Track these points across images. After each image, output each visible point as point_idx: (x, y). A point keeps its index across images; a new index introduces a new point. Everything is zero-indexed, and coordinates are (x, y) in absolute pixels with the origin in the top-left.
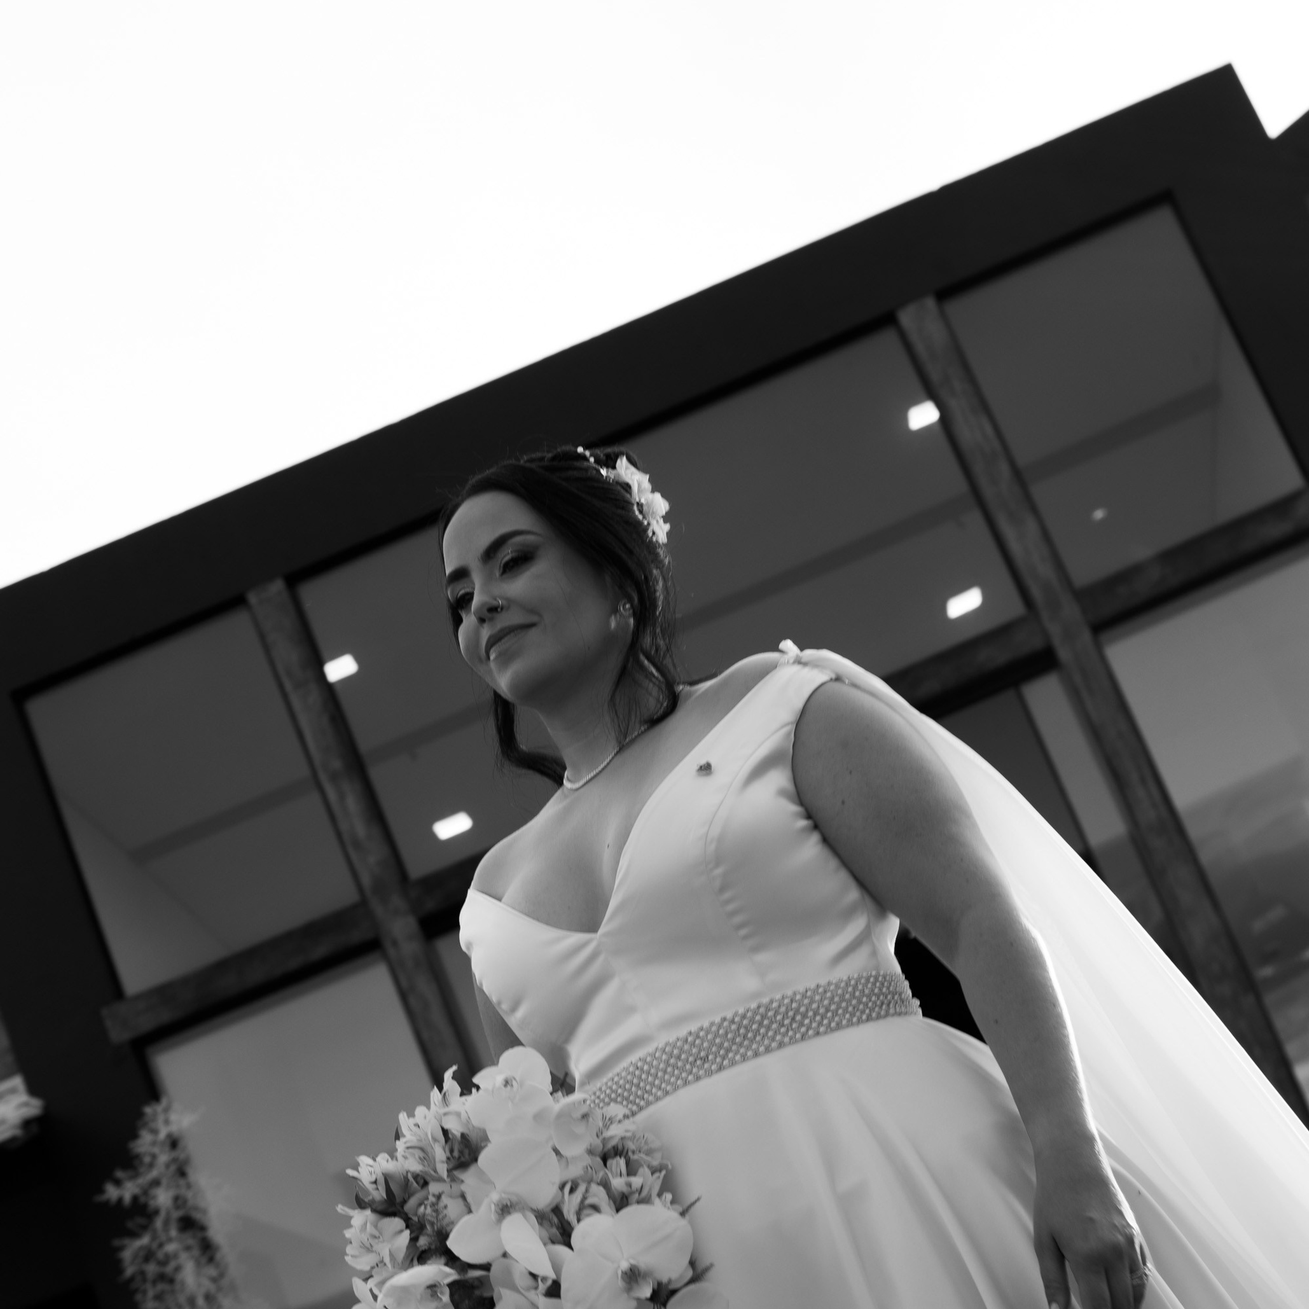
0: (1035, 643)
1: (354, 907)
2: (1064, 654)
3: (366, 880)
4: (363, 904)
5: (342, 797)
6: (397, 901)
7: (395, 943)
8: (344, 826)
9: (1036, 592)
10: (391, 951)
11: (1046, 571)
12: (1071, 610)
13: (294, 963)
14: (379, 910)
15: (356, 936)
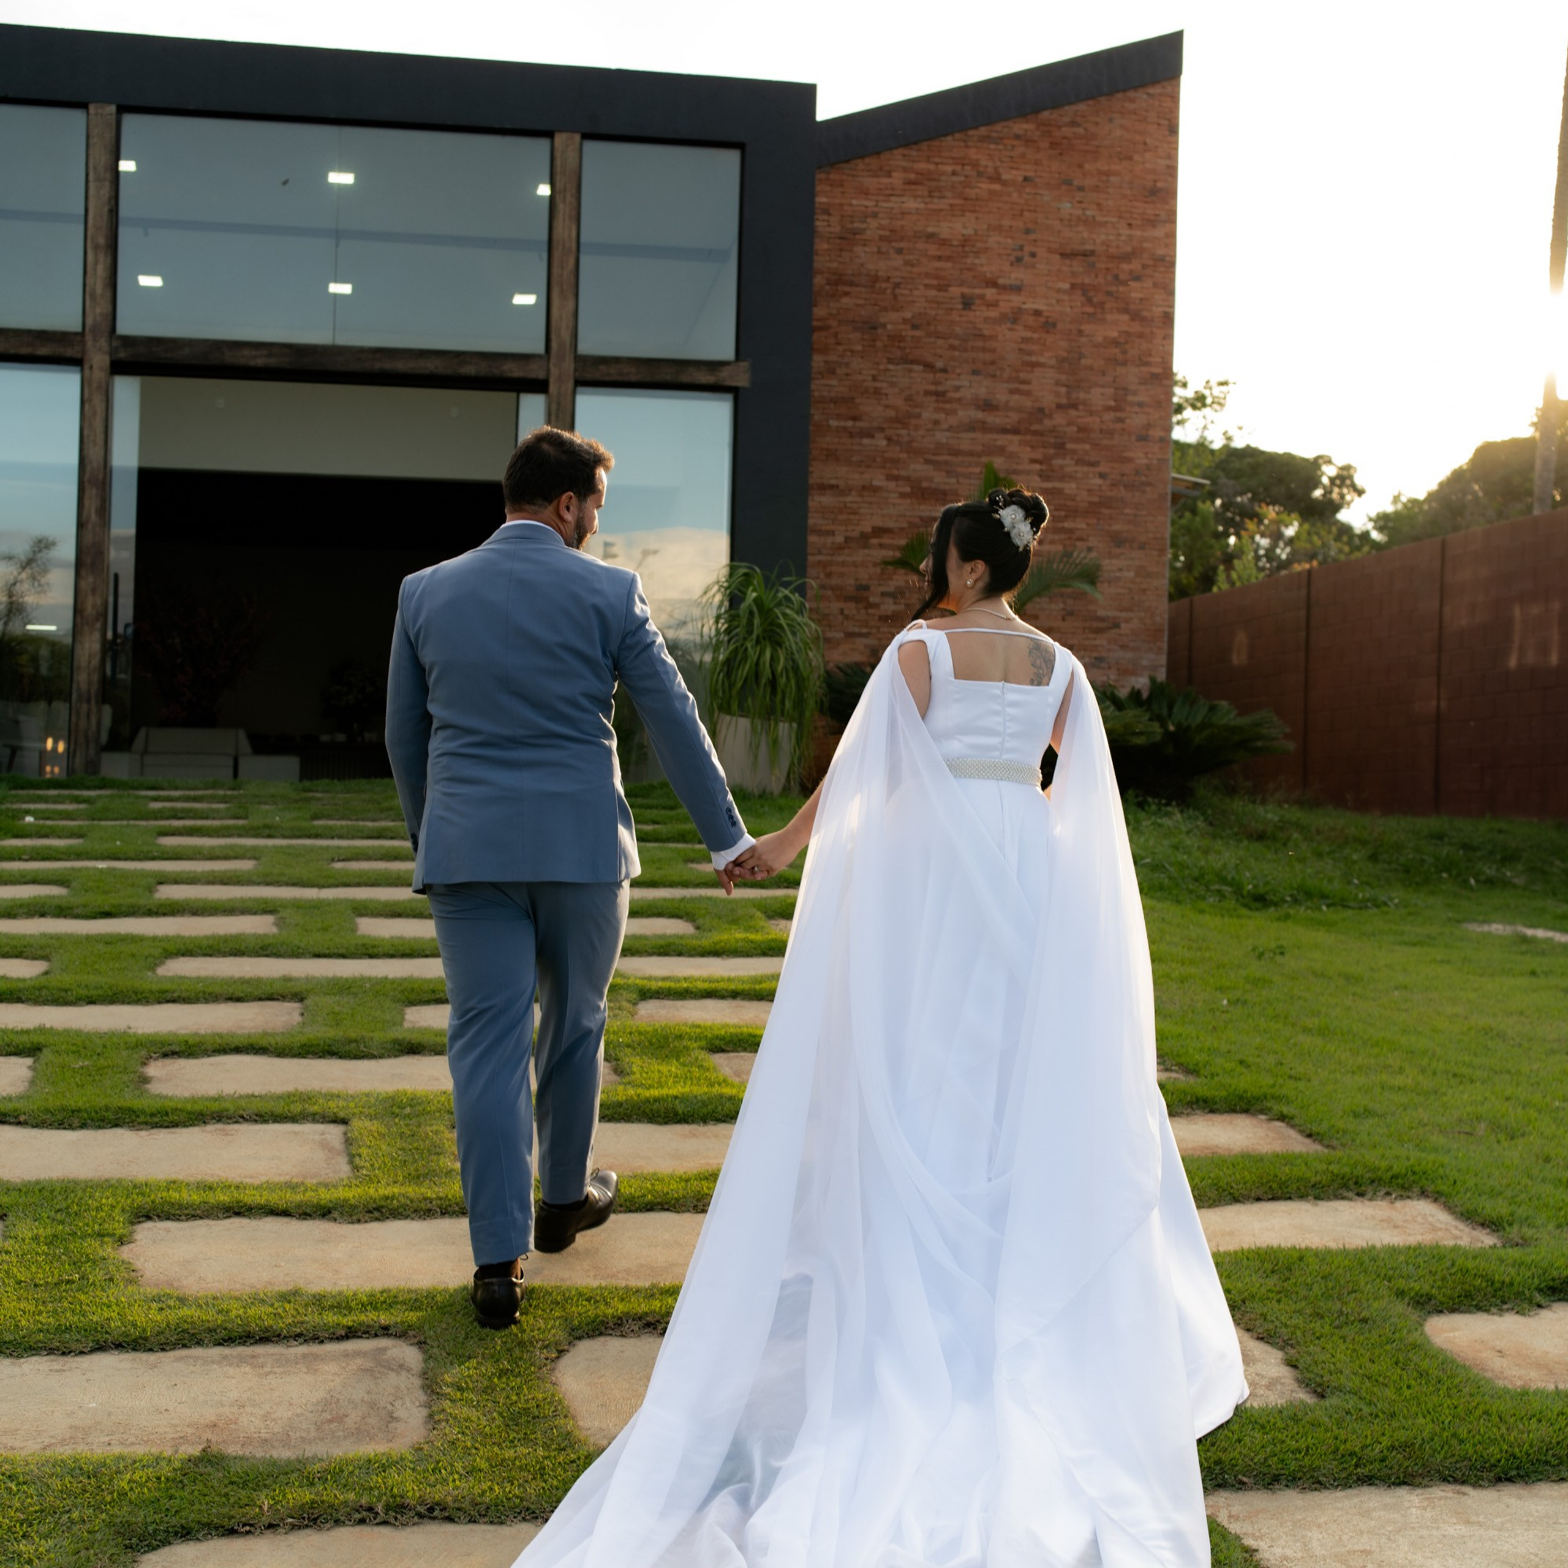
0: (541, 375)
1: (76, 334)
2: (553, 388)
3: (89, 321)
4: (82, 334)
5: (96, 263)
6: (103, 343)
7: (91, 367)
8: (89, 281)
9: (554, 345)
10: (87, 372)
11: (566, 335)
12: (569, 365)
13: (25, 351)
14: (90, 343)
15: (69, 352)
